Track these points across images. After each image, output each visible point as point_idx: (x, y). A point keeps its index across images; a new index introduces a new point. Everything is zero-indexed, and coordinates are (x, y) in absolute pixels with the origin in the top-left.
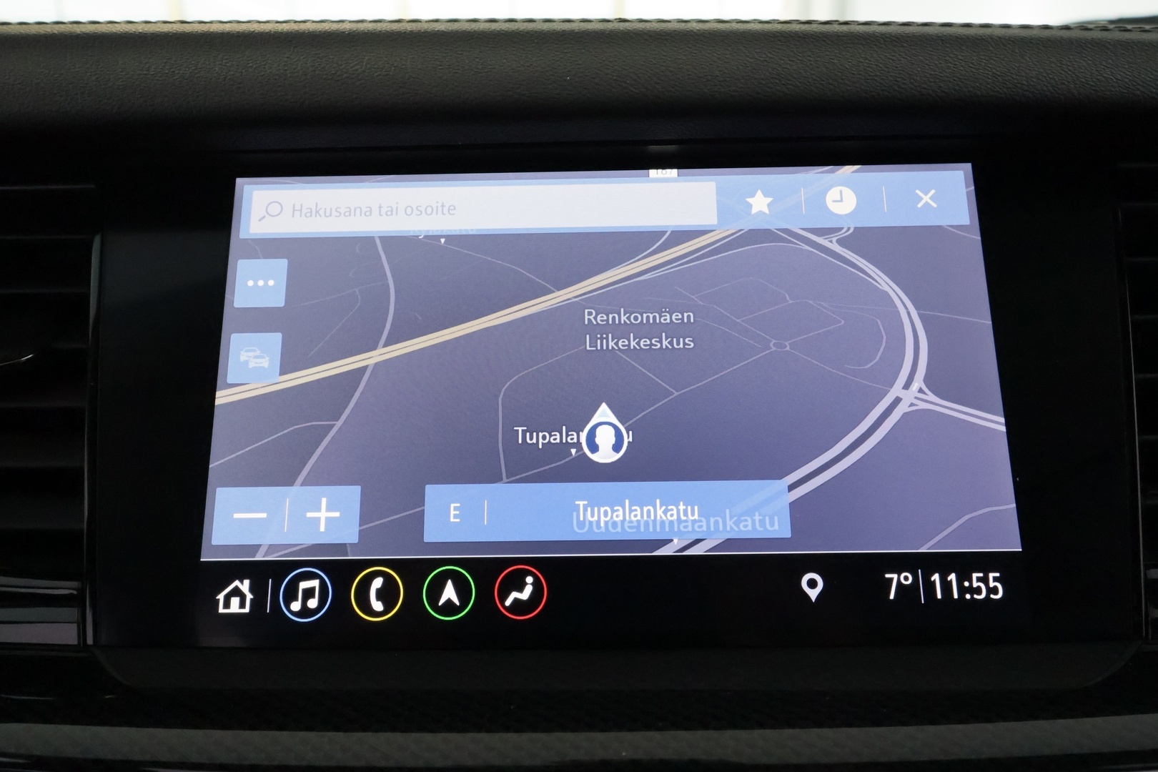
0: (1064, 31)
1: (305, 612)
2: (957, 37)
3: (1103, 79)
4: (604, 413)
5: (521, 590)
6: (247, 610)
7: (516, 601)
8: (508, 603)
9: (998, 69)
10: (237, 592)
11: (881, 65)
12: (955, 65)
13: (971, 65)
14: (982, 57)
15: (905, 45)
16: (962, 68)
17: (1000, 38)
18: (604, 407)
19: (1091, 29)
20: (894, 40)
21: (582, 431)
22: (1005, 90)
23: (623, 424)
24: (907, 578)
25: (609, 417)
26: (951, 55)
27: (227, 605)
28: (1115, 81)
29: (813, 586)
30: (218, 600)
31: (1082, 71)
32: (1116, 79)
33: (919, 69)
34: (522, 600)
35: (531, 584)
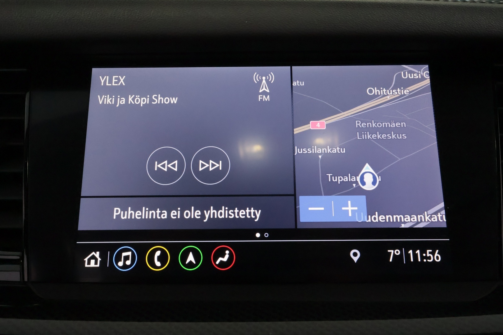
0: (472, 3)
1: (125, 266)
2: (424, 5)
3: (491, 26)
4: (367, 168)
5: (223, 257)
6: (98, 265)
7: (221, 261)
8: (217, 262)
9: (443, 20)
10: (93, 257)
11: (390, 18)
12: (424, 18)
13: (431, 18)
14: (436, 15)
15: (401, 8)
16: (427, 20)
17: (444, 6)
18: (367, 165)
19: (484, 2)
20: (396, 6)
21: (358, 176)
22: (447, 30)
23: (376, 173)
25: (369, 169)
26: (422, 14)
27: (89, 263)
28: (497, 26)
29: (355, 255)
30: (85, 261)
31: (482, 21)
32: (497, 25)
33: (408, 20)
34: (224, 261)
35: (228, 254)
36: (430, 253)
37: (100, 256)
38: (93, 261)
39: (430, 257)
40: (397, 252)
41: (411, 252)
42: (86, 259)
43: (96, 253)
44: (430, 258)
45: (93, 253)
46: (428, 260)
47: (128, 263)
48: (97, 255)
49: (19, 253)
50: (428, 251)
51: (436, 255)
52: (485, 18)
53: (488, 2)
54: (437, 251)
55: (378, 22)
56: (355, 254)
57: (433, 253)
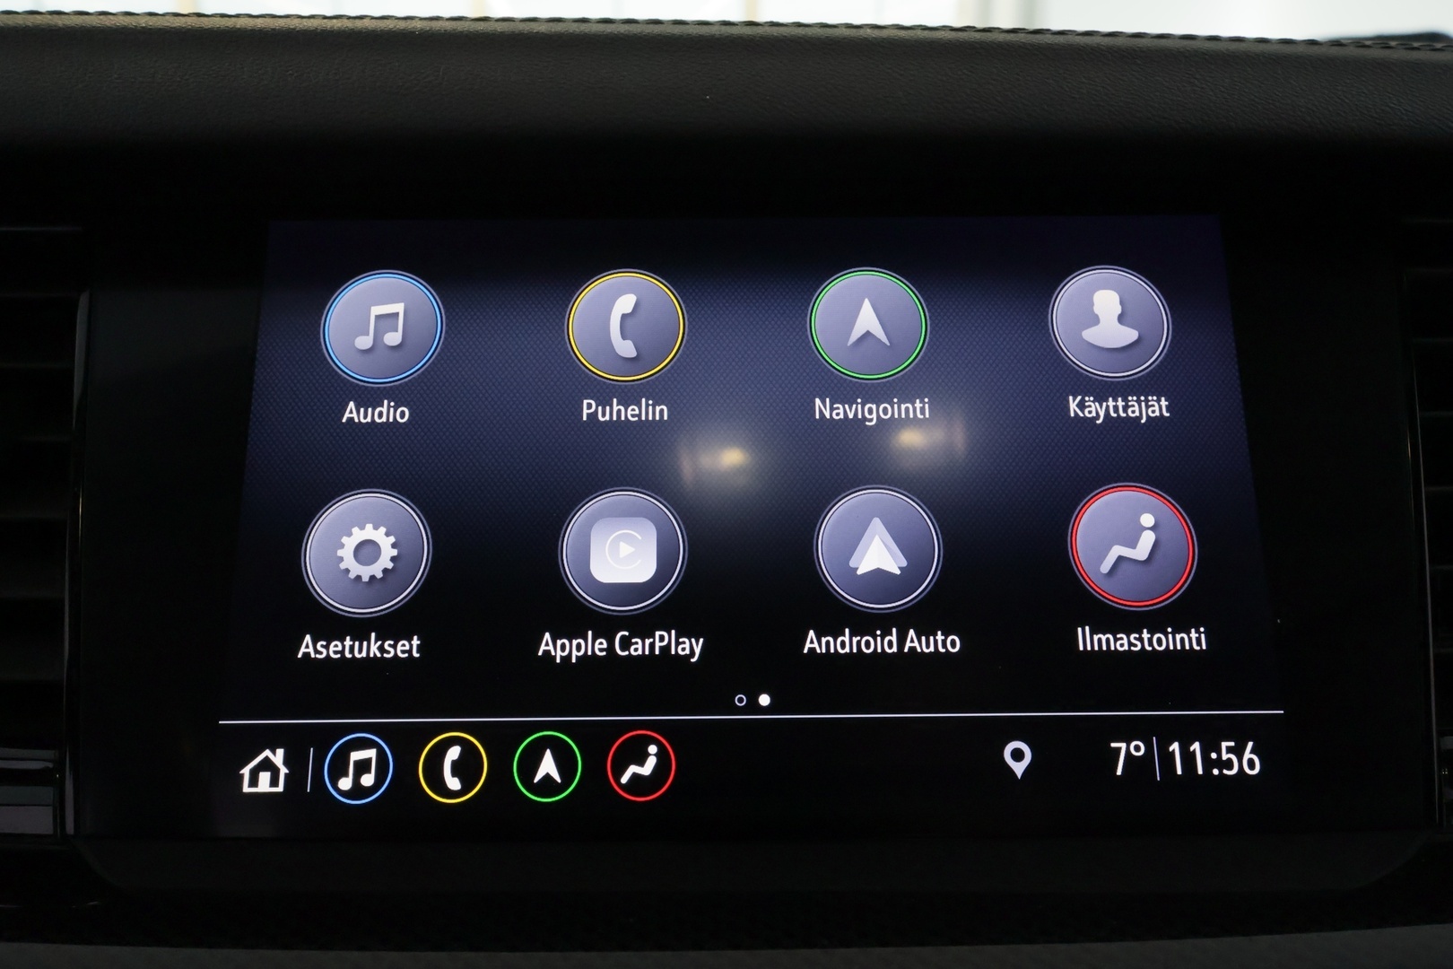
0: (1337, 48)
1: (358, 791)
3: (1389, 110)
5: (641, 763)
6: (280, 789)
7: (635, 776)
8: (624, 780)
9: (1256, 94)
10: (267, 765)
11: (1109, 87)
12: (1202, 88)
13: (1223, 90)
14: (1236, 79)
16: (1211, 93)
19: (1369, 47)
26: (1198, 76)
27: (254, 781)
28: (1404, 112)
29: (1018, 758)
30: (243, 775)
31: (1363, 99)
32: (1405, 110)
33: (1158, 94)
34: (643, 776)
35: (655, 755)
36: (1229, 750)
37: (286, 763)
38: (265, 777)
39: (1230, 760)
40: (1137, 748)
41: (1175, 747)
42: (246, 771)
43: (274, 753)
44: (1229, 765)
45: (267, 753)
46: (1225, 772)
47: (368, 780)
48: (278, 757)
49: (49, 754)
50: (1224, 745)
51: (1247, 755)
52: (1371, 88)
53: (1380, 46)
54: (1250, 744)
55: (1073, 98)
56: (1018, 755)
57: (1239, 751)
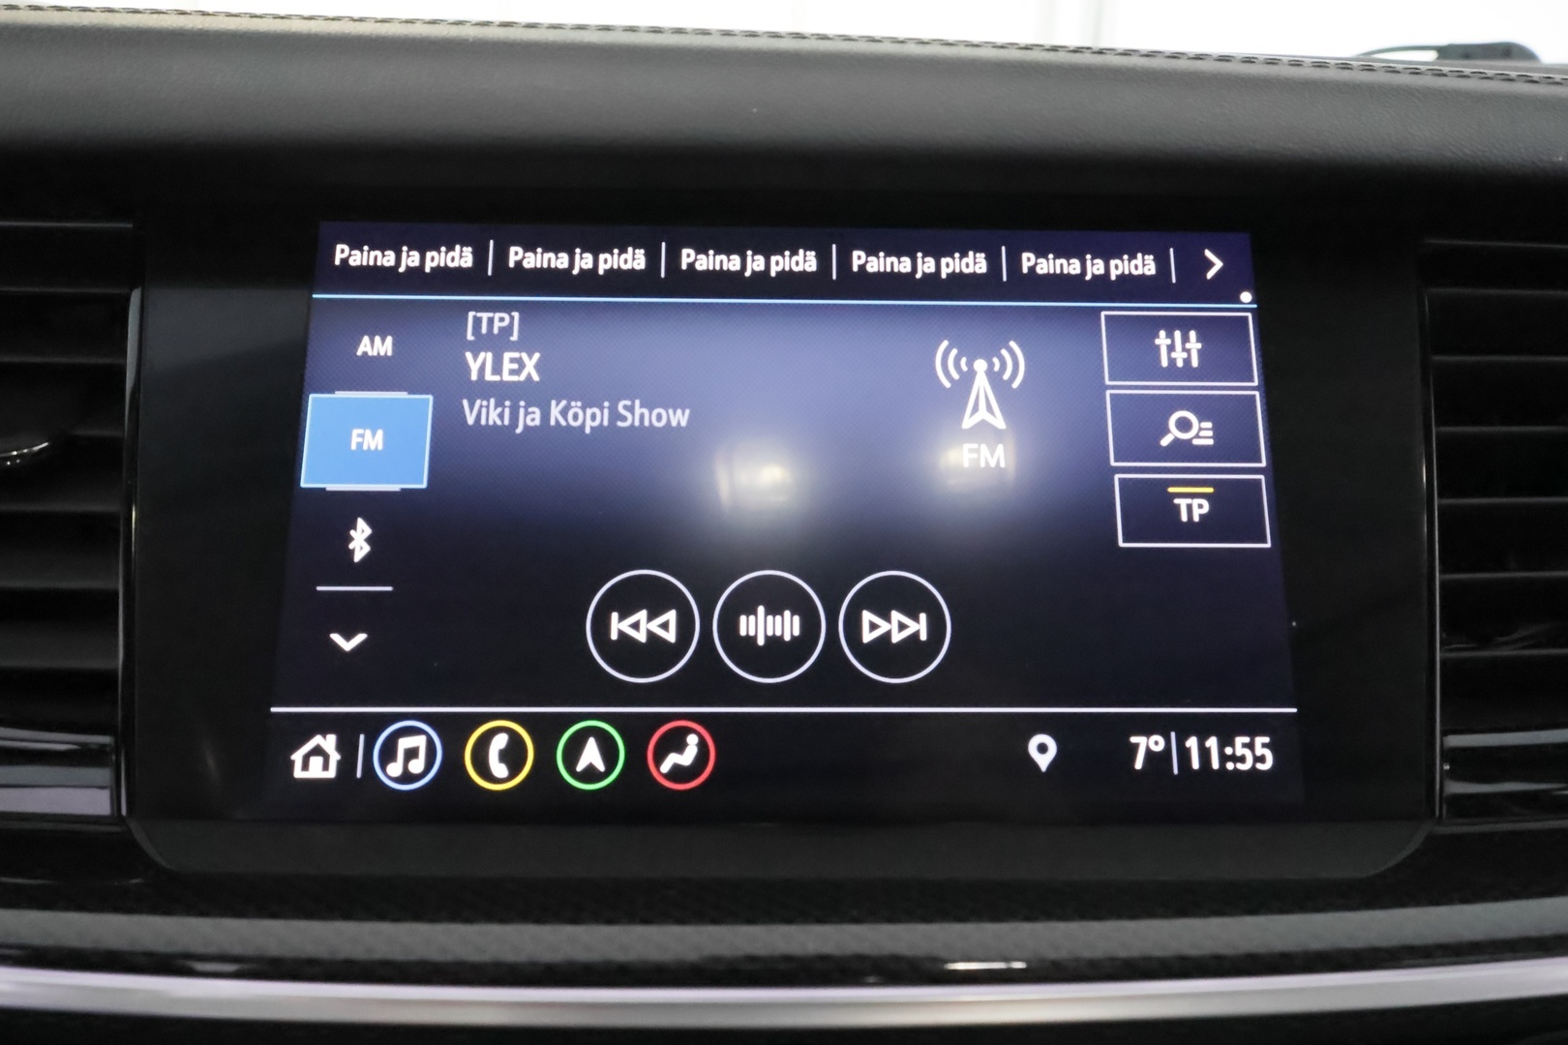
1: (407, 777)
5: (681, 752)
7: (675, 765)
8: (665, 768)
10: (318, 751)
24: (1157, 743)
29: (1043, 750)
34: (683, 765)
35: (695, 745)
36: (1245, 745)
37: (339, 748)
39: (1243, 755)
40: (1155, 742)
41: (1192, 742)
44: (1242, 759)
46: (1239, 766)
50: (1238, 740)
51: (1261, 750)
56: (1042, 748)
57: (1253, 747)
